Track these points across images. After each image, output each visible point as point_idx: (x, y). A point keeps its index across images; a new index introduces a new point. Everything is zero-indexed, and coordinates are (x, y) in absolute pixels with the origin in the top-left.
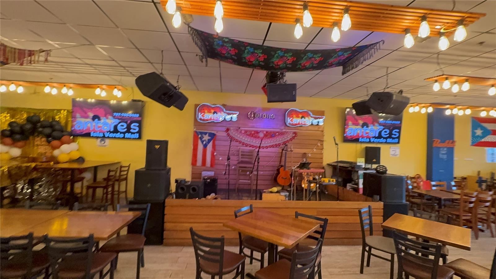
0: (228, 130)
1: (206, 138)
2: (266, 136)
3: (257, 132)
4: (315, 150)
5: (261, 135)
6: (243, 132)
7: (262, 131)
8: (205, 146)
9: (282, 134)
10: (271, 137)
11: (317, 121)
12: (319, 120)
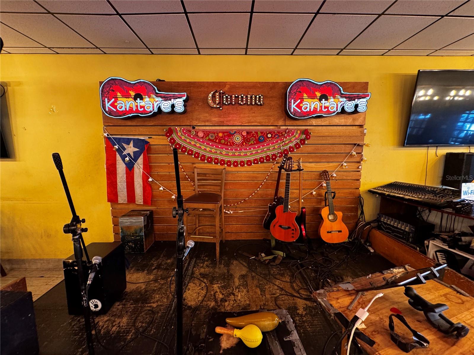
0: (170, 132)
1: (130, 149)
2: (246, 140)
3: (230, 134)
4: (345, 164)
6: (201, 134)
7: (239, 132)
8: (130, 167)
9: (278, 135)
10: (258, 141)
11: (353, 103)
12: (357, 101)
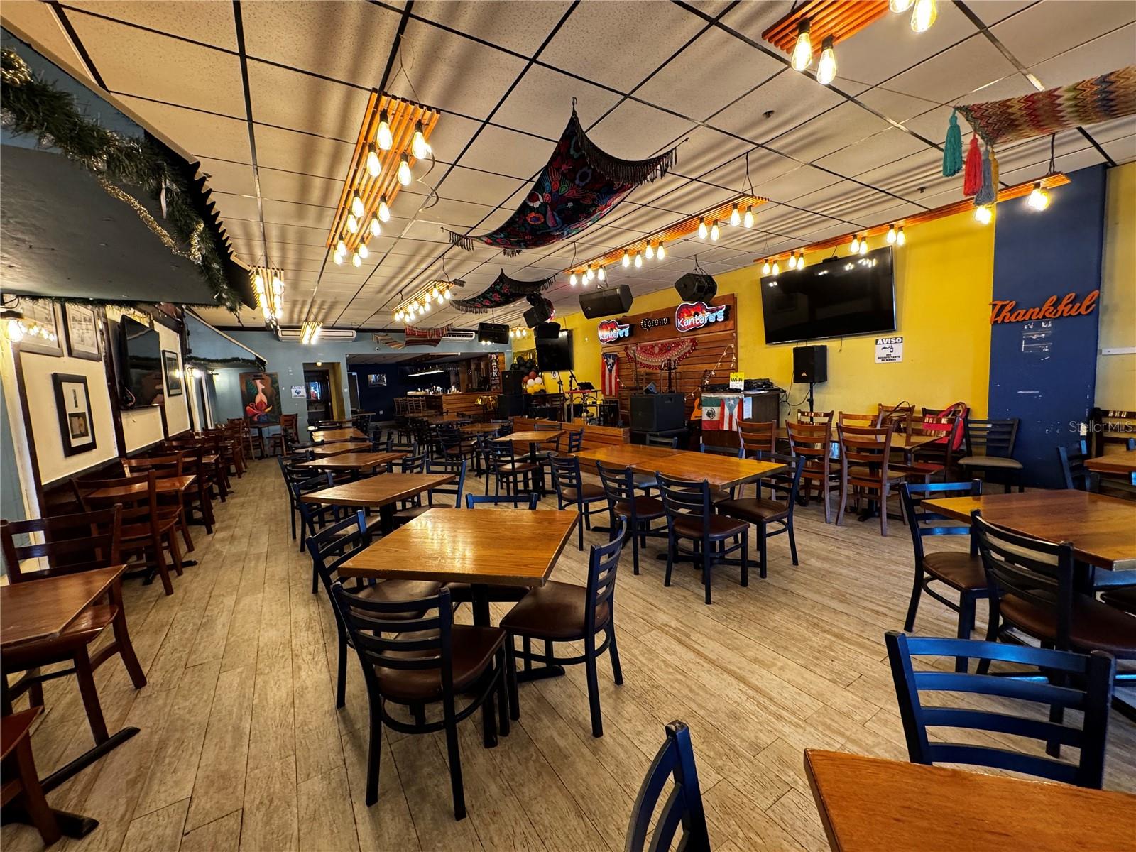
0: (626, 348)
1: (611, 361)
2: (661, 350)
3: (652, 347)
5: (657, 350)
6: (639, 349)
7: (657, 345)
8: (610, 371)
9: (677, 345)
10: (668, 351)
11: (714, 314)
12: (716, 313)
